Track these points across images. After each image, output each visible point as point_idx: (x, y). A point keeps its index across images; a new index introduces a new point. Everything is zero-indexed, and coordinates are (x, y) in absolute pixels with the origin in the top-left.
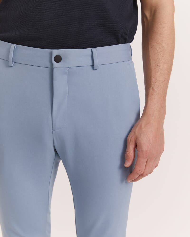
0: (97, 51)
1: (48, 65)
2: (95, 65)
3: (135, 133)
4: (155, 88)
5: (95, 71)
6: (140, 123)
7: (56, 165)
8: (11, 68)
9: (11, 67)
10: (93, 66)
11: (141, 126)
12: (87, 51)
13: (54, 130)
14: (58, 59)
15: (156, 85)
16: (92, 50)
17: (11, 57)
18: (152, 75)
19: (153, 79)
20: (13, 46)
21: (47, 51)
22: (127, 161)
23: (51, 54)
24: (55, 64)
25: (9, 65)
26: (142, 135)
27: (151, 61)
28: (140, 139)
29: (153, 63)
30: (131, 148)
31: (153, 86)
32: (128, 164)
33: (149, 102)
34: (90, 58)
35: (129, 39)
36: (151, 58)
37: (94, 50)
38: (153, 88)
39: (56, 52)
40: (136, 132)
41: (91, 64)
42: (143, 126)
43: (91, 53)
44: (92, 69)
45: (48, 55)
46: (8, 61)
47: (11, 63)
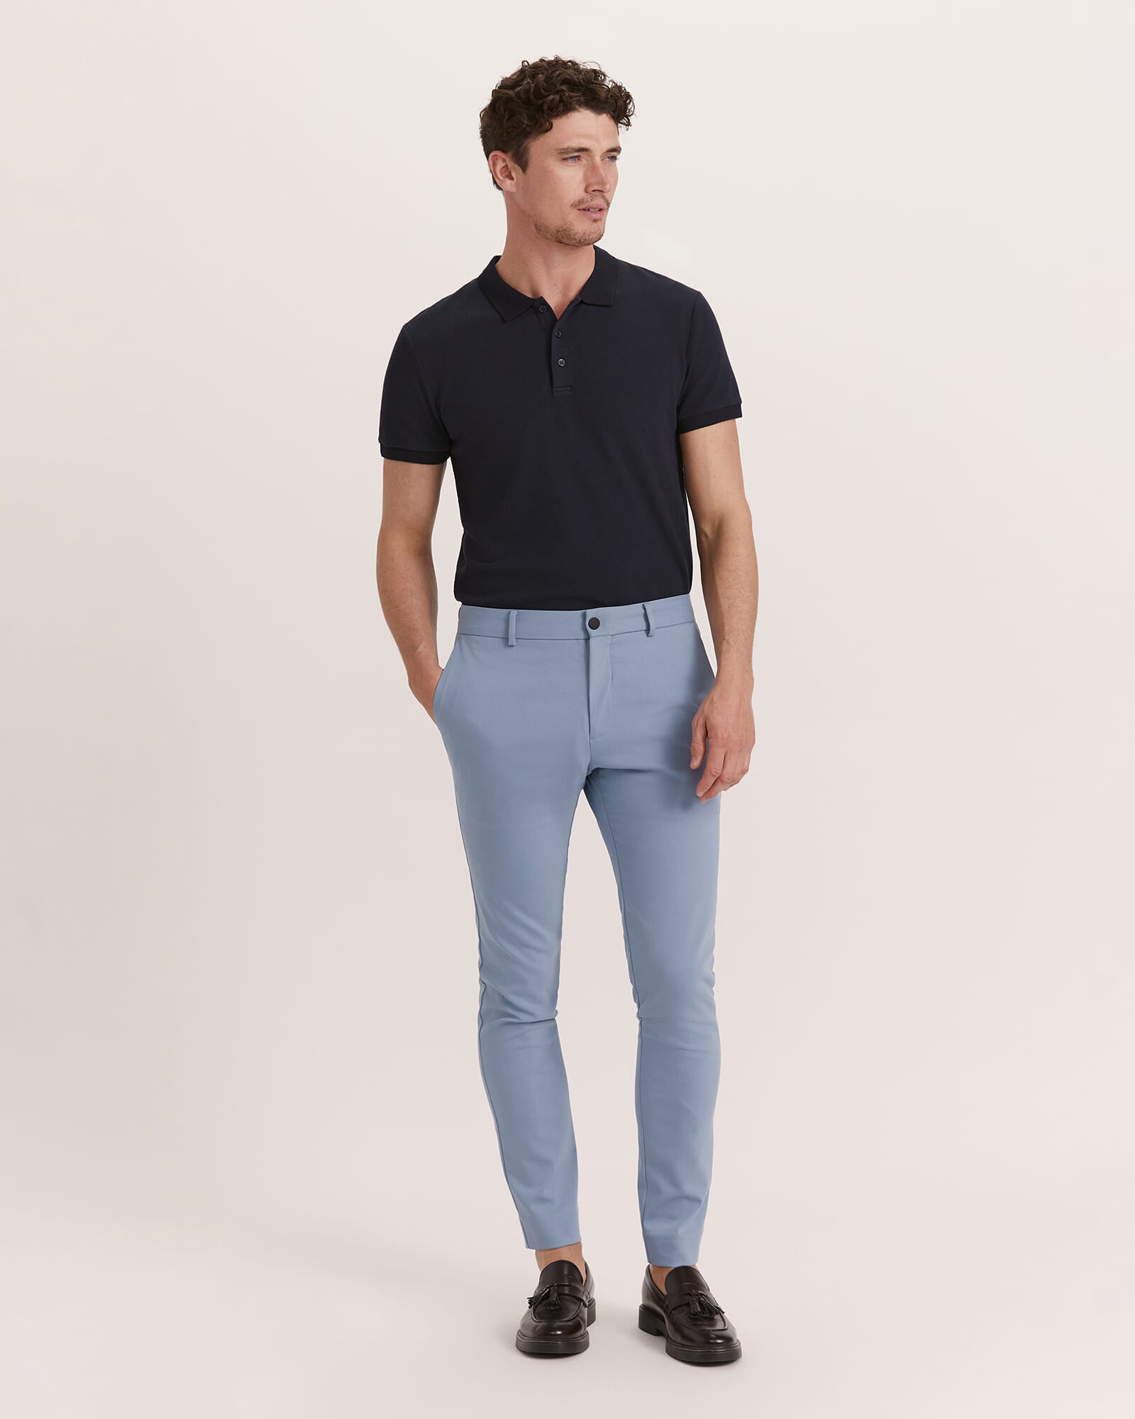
0: (650, 605)
1: (582, 635)
2: (651, 628)
3: (703, 711)
4: (730, 641)
5: (652, 638)
6: (711, 696)
8: (514, 648)
9: (512, 646)
10: (648, 630)
11: (712, 700)
12: (637, 608)
13: (592, 739)
14: (595, 624)
16: (643, 605)
17: (512, 631)
18: (725, 622)
19: (726, 628)
20: (514, 612)
21: (576, 615)
22: (693, 758)
23: (584, 616)
24: (591, 632)
25: (509, 644)
26: (714, 712)
28: (711, 718)
29: (724, 603)
30: (698, 736)
31: (727, 638)
32: (695, 764)
33: (723, 663)
34: (642, 619)
35: (686, 588)
36: (720, 595)
37: (647, 604)
38: (727, 641)
39: (591, 613)
40: (705, 710)
41: (645, 628)
42: (715, 700)
43: (643, 610)
44: (645, 635)
45: (580, 620)
46: (508, 638)
47: (513, 641)
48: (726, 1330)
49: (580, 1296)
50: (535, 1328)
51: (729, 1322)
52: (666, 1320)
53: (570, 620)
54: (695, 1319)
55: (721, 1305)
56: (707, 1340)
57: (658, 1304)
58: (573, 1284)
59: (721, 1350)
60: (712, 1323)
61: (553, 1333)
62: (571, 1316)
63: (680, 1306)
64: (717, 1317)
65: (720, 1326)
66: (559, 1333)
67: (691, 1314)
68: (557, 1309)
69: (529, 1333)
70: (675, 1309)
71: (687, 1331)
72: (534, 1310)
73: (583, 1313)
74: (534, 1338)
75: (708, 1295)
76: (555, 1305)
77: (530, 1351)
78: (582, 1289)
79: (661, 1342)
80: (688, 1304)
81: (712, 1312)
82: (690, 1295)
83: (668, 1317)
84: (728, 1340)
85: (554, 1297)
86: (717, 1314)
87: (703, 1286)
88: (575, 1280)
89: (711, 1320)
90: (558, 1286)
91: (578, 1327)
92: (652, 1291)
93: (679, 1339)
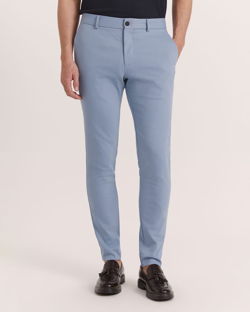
0: (149, 20)
1: (122, 27)
5: (148, 32)
7: (124, 89)
8: (97, 29)
10: (147, 29)
12: (144, 20)
13: (126, 66)
14: (127, 24)
15: (181, 21)
16: (146, 20)
17: (97, 23)
20: (99, 16)
21: (121, 20)
23: (124, 21)
24: (126, 27)
25: (96, 28)
27: (178, 14)
34: (145, 25)
37: (148, 20)
39: (127, 20)
41: (146, 28)
43: (146, 22)
44: (146, 31)
45: (122, 21)
46: (95, 26)
47: (97, 27)
48: (168, 288)
49: (118, 273)
50: (101, 284)
51: (169, 285)
52: (147, 284)
53: (118, 21)
54: (157, 283)
55: (167, 278)
56: (161, 291)
57: (144, 278)
58: (115, 269)
59: (166, 295)
60: (163, 285)
61: (107, 286)
62: (114, 280)
63: (152, 279)
64: (165, 283)
65: (166, 286)
66: (110, 286)
67: (155, 281)
68: (110, 278)
69: (99, 286)
70: (149, 280)
71: (154, 288)
72: (101, 278)
73: (119, 280)
74: (100, 288)
75: (163, 275)
76: (108, 276)
77: (99, 293)
78: (119, 271)
79: (145, 292)
80: (154, 278)
81: (163, 281)
82: (155, 274)
83: (147, 283)
84: (168, 291)
85: (108, 273)
86: (165, 282)
87: (161, 271)
88: (116, 267)
89: (163, 284)
90: (110, 269)
91: (116, 284)
92: (142, 274)
93: (150, 291)
